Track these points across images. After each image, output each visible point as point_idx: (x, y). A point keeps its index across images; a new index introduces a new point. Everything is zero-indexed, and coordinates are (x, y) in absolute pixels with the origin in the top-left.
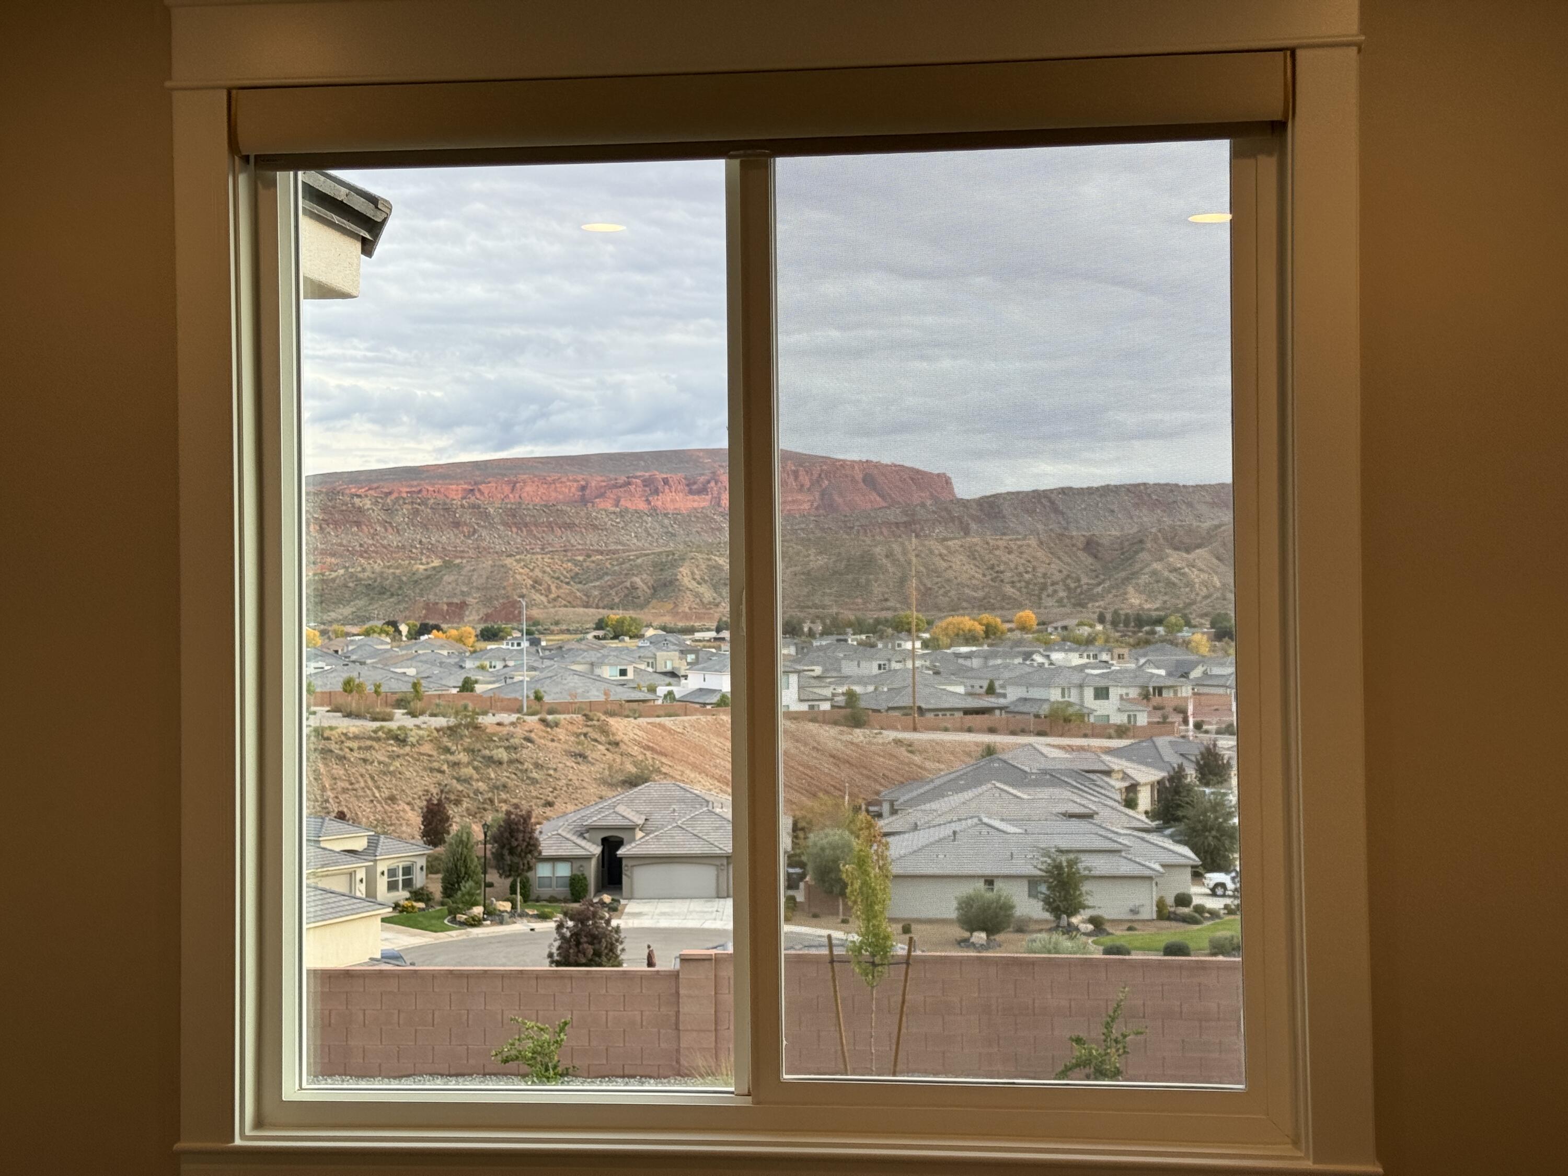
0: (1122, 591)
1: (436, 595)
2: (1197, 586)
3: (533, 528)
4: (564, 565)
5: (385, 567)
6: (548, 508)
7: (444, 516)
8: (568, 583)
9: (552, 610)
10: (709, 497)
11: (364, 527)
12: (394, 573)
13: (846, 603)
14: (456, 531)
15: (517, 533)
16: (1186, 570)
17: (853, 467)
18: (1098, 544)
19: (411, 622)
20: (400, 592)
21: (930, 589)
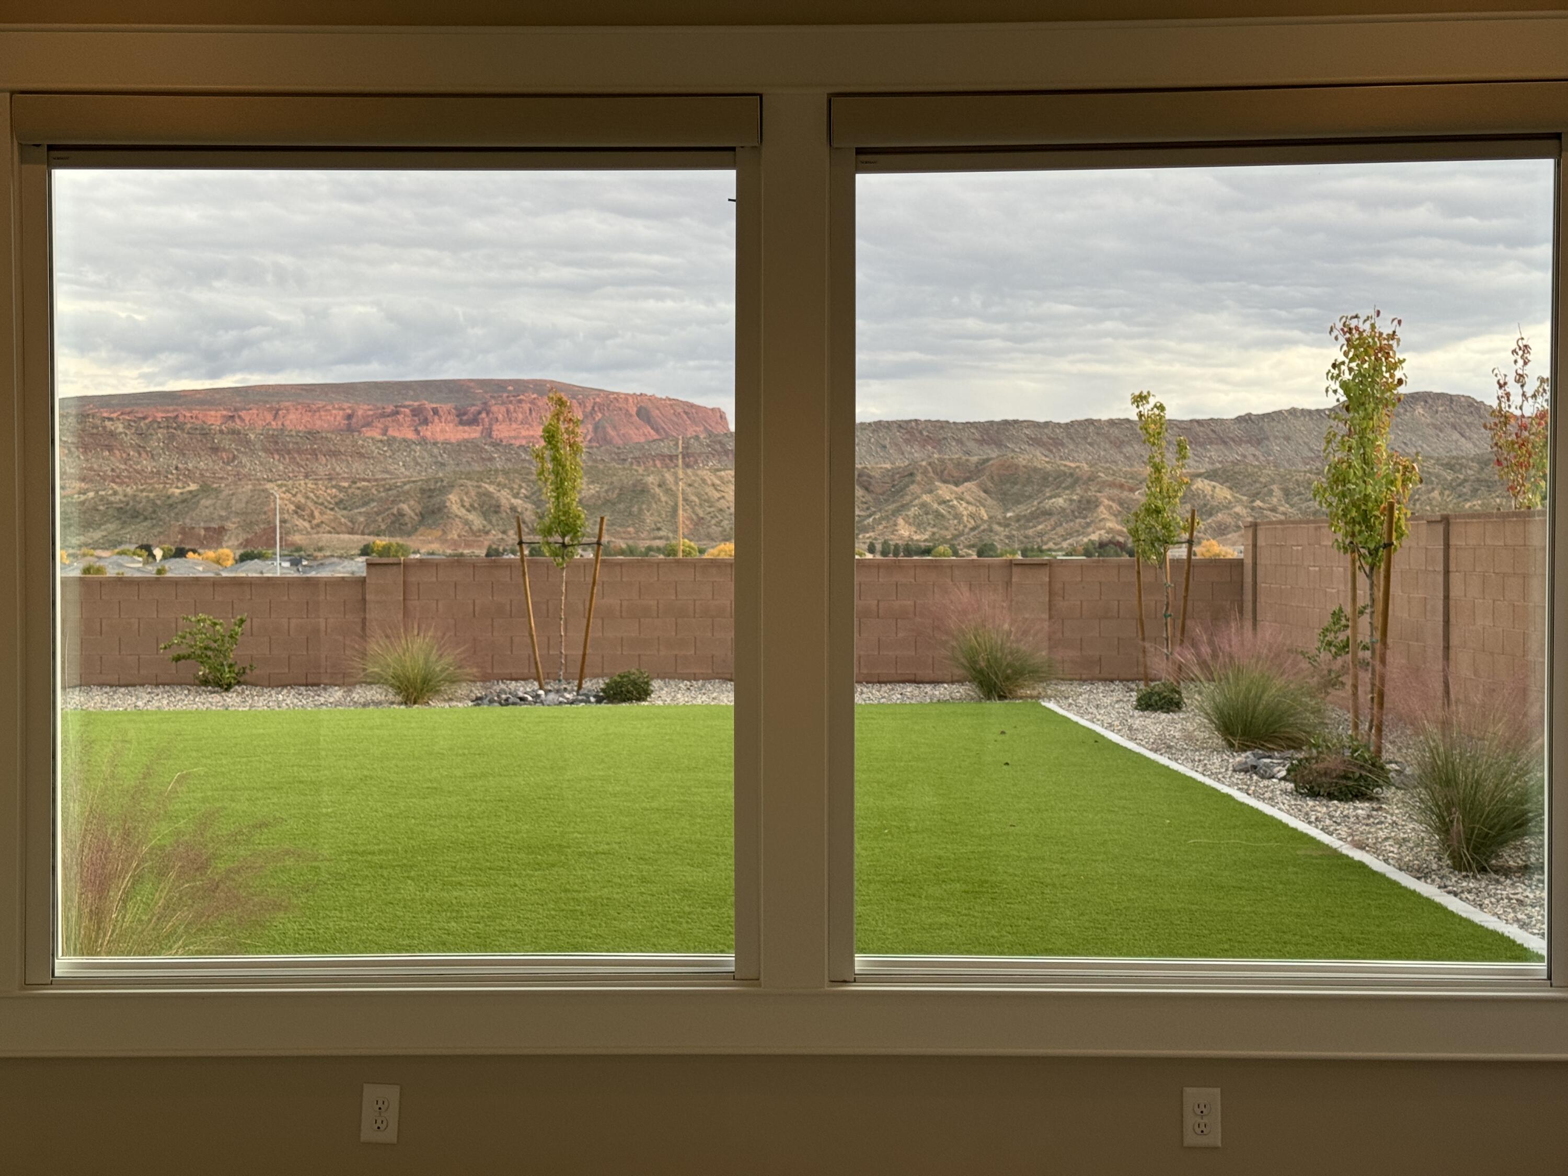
0: (891, 522)
1: (192, 519)
2: (965, 518)
3: (296, 455)
4: (329, 491)
5: (137, 490)
6: (312, 435)
7: (201, 441)
8: (332, 509)
9: (315, 536)
10: (480, 428)
11: (117, 452)
12: (147, 497)
13: (619, 532)
14: (215, 458)
15: (279, 460)
16: (955, 502)
17: (626, 400)
18: (870, 476)
19: (166, 546)
20: (154, 516)
21: (702, 518)
